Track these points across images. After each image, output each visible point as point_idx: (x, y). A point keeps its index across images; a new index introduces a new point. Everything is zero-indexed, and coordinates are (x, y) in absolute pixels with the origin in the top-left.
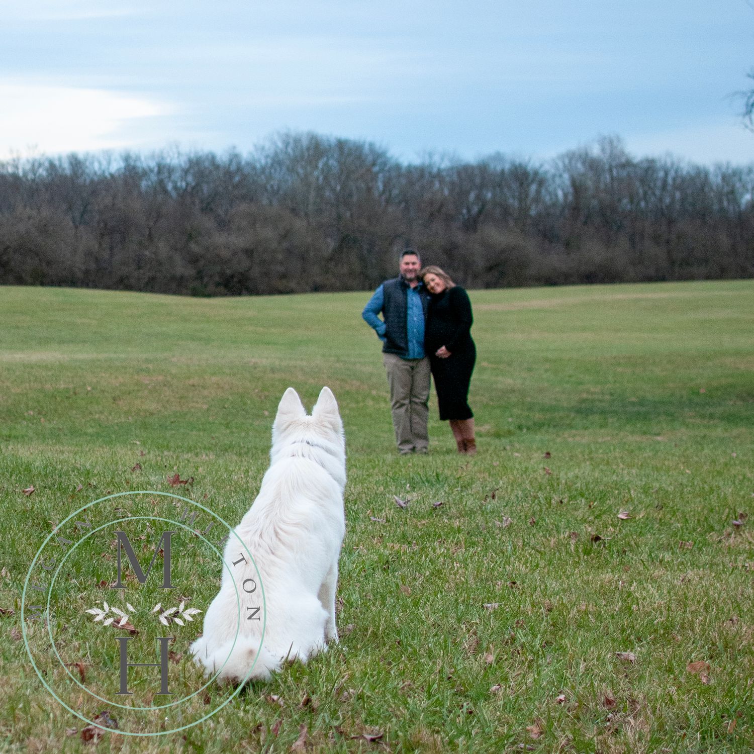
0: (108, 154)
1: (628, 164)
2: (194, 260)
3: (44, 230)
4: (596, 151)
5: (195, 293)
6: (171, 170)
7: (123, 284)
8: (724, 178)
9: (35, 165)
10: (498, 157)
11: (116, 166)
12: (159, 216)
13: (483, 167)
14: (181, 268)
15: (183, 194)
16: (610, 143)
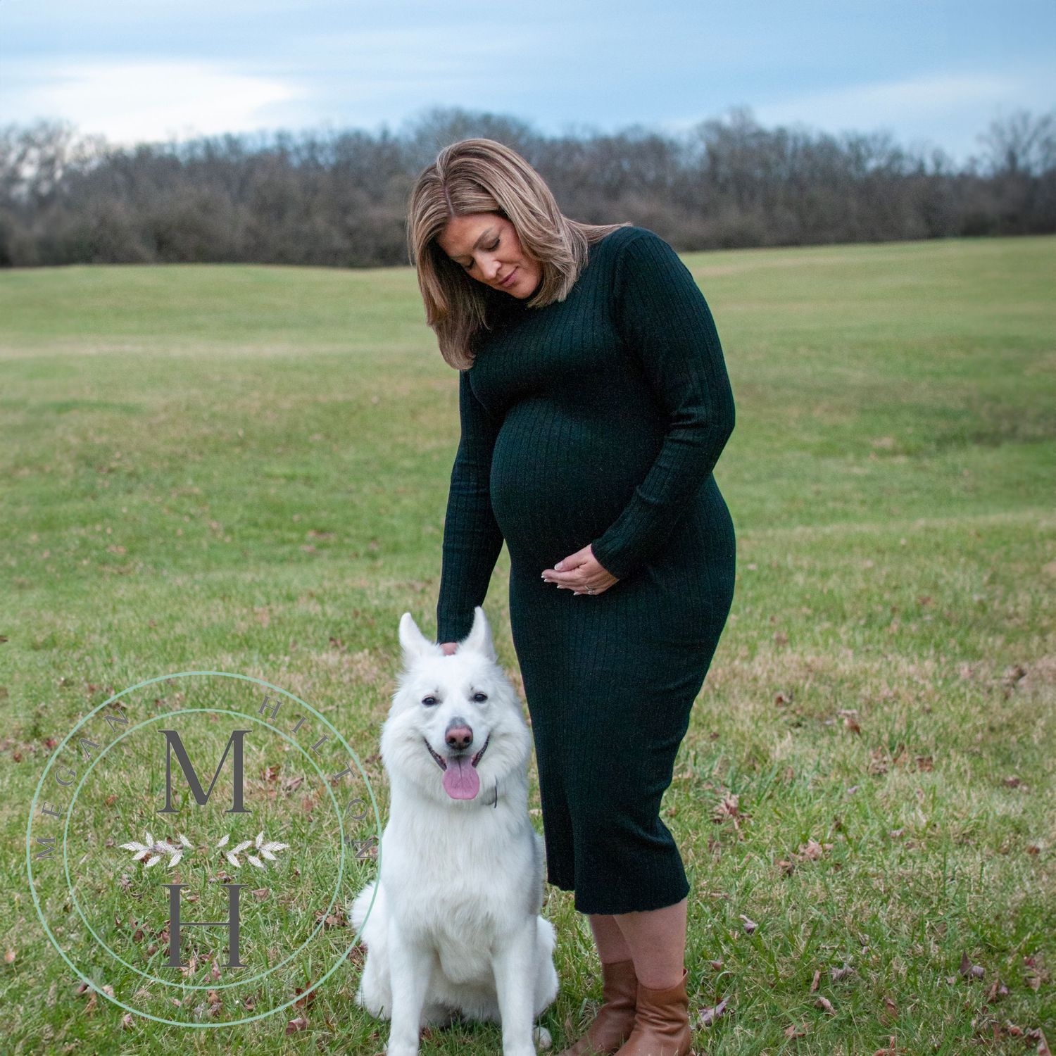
0: (263, 134)
1: (760, 134)
2: (350, 233)
3: (205, 208)
4: (727, 120)
5: (353, 265)
6: (322, 148)
7: (282, 259)
8: (851, 145)
9: (192, 146)
10: (637, 128)
11: (271, 142)
12: (316, 191)
13: (621, 139)
14: (338, 241)
15: (336, 169)
16: (741, 113)
